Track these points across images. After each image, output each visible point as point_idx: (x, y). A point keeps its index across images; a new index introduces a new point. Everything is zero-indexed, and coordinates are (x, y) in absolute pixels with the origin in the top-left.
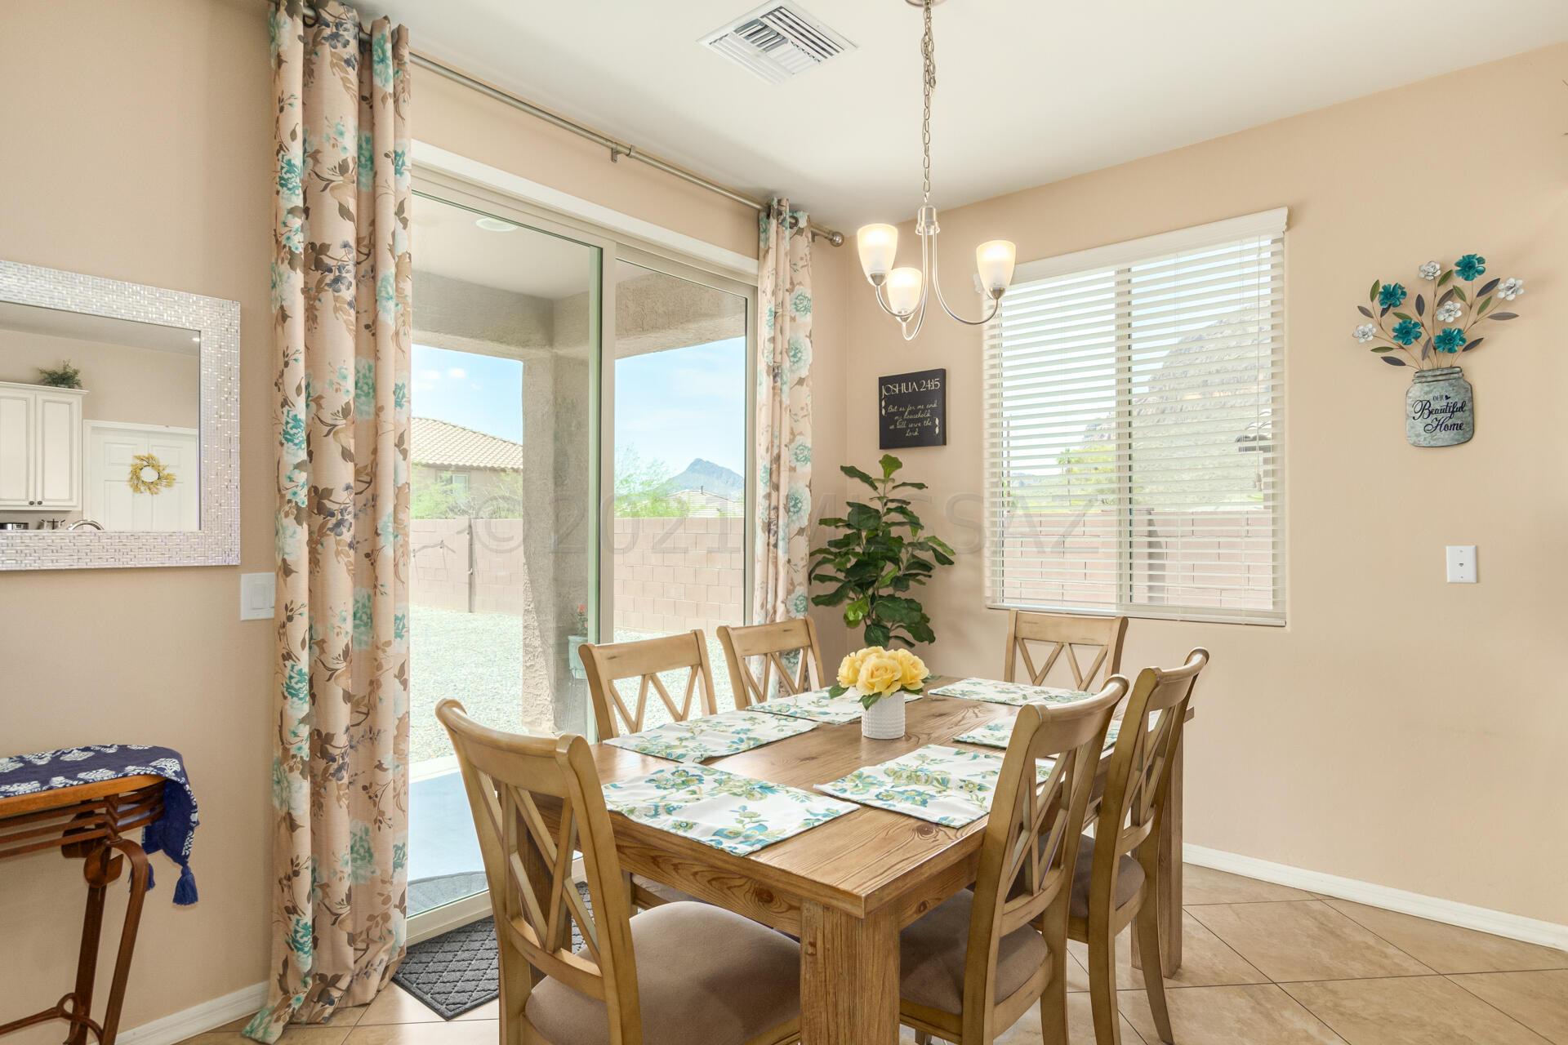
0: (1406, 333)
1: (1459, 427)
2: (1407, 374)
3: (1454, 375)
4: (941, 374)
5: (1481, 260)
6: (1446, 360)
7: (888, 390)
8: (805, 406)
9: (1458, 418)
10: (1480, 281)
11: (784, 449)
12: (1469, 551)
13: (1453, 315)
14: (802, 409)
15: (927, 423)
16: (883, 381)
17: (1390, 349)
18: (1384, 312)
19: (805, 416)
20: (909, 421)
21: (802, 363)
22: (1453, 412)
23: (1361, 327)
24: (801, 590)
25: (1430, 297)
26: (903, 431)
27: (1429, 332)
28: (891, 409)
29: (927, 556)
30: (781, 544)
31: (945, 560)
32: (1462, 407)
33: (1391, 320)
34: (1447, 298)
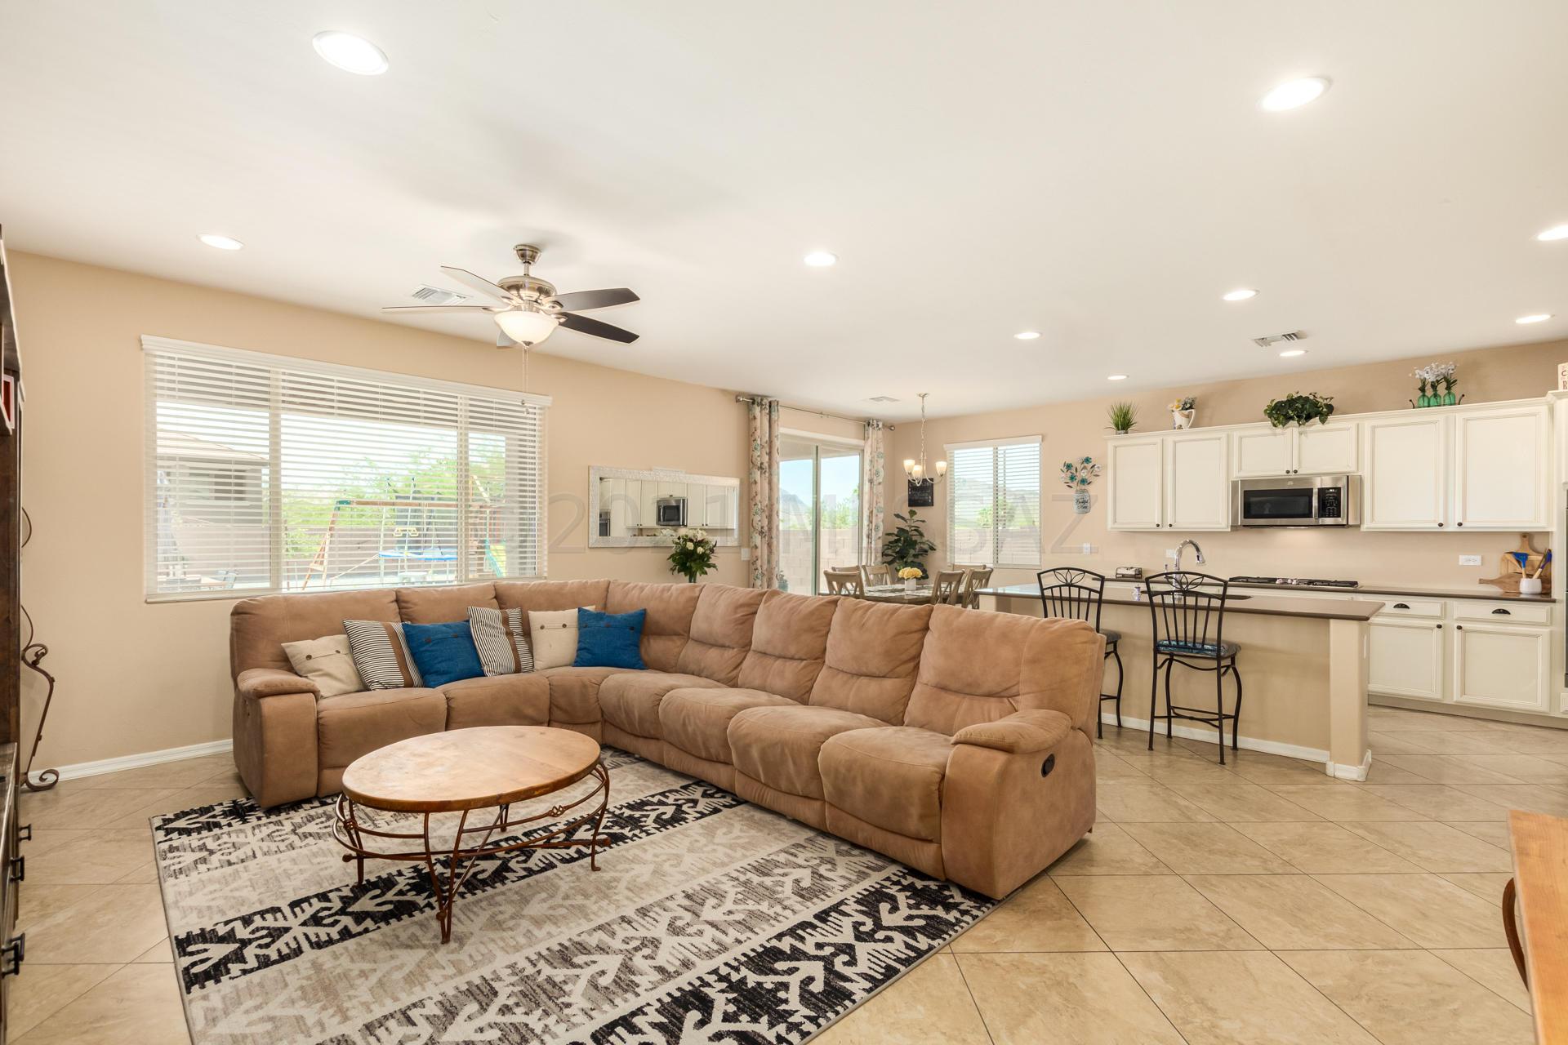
0: (1072, 478)
1: (1086, 508)
2: (1074, 490)
3: (1083, 491)
4: (932, 481)
5: (1091, 459)
6: (1083, 487)
7: (911, 486)
9: (1086, 505)
10: (1091, 465)
11: (874, 510)
12: (1089, 544)
13: (1084, 474)
14: (880, 494)
15: (927, 498)
16: (910, 483)
17: (1069, 483)
18: (1067, 472)
19: (882, 496)
20: (919, 497)
21: (880, 477)
22: (1085, 503)
23: (1062, 476)
24: (880, 559)
25: (1079, 467)
26: (917, 501)
27: (1078, 479)
28: (913, 492)
29: (926, 547)
30: (873, 542)
31: (932, 549)
32: (1087, 502)
33: (1069, 474)
34: (1085, 468)
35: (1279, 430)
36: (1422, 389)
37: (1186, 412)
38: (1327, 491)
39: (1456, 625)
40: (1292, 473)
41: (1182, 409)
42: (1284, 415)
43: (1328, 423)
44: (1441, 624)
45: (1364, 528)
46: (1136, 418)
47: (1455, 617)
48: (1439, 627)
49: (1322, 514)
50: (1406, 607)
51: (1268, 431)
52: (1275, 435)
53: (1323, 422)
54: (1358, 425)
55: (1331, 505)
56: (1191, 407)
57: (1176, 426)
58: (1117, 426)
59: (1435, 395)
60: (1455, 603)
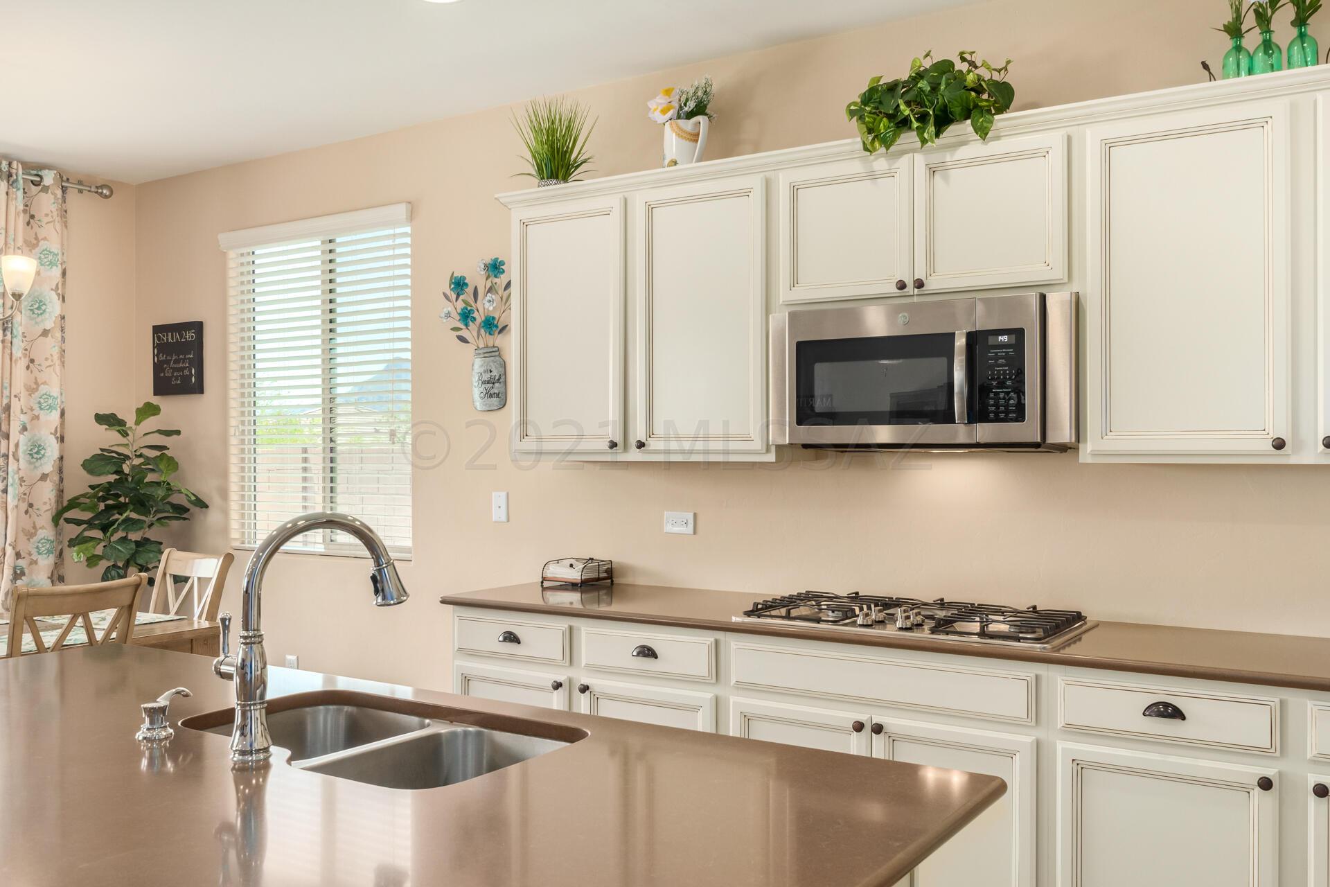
0: (466, 316)
1: (498, 395)
2: (469, 349)
3: (494, 353)
4: (198, 327)
5: (502, 263)
6: (492, 340)
7: (159, 338)
8: (49, 356)
9: (497, 388)
10: (504, 279)
12: (503, 494)
13: (486, 306)
14: (47, 359)
15: (186, 372)
16: (157, 330)
17: (460, 329)
18: (457, 299)
19: (50, 366)
20: (174, 370)
21: (47, 315)
22: (494, 383)
23: (445, 309)
25: (483, 286)
26: (169, 379)
27: (479, 317)
28: (162, 358)
30: (10, 489)
31: (201, 504)
32: (499, 380)
33: (460, 305)
34: (490, 290)
35: (880, 163)
36: (1234, 30)
37: (688, 125)
38: (991, 340)
39: (1313, 780)
40: (910, 289)
41: (679, 117)
42: (891, 117)
43: (998, 138)
44: (1270, 772)
45: (1087, 452)
46: (586, 147)
47: (1309, 756)
48: (1266, 784)
49: (977, 415)
50: (1177, 714)
51: (856, 167)
52: (872, 176)
53: (982, 132)
54: (1069, 139)
55: (1001, 384)
56: (700, 109)
57: (667, 162)
58: (540, 169)
59: (1267, 46)
60: (1310, 704)
